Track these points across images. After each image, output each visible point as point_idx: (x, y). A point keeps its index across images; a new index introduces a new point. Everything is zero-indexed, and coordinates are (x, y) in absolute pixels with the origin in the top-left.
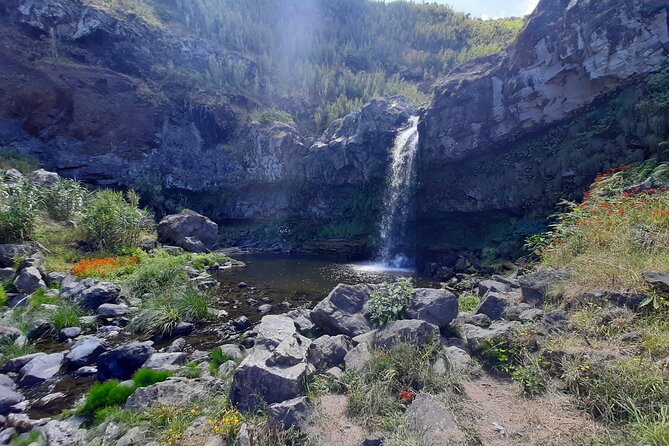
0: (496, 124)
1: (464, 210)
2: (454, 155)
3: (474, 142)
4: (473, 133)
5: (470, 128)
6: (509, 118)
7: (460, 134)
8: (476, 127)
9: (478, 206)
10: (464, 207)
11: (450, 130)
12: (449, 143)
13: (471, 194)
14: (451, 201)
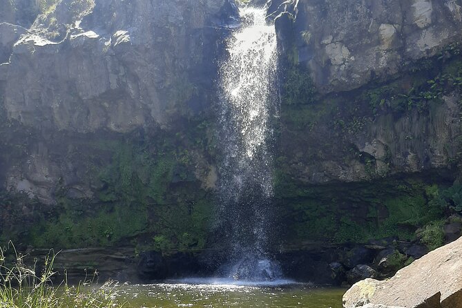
0: (417, 30)
1: (350, 179)
2: (349, 77)
3: (381, 60)
4: (379, 42)
5: (378, 31)
6: (441, 20)
7: (359, 41)
8: (387, 31)
9: (378, 170)
10: (354, 172)
11: (343, 32)
12: (339, 54)
13: (368, 149)
14: (326, 164)
